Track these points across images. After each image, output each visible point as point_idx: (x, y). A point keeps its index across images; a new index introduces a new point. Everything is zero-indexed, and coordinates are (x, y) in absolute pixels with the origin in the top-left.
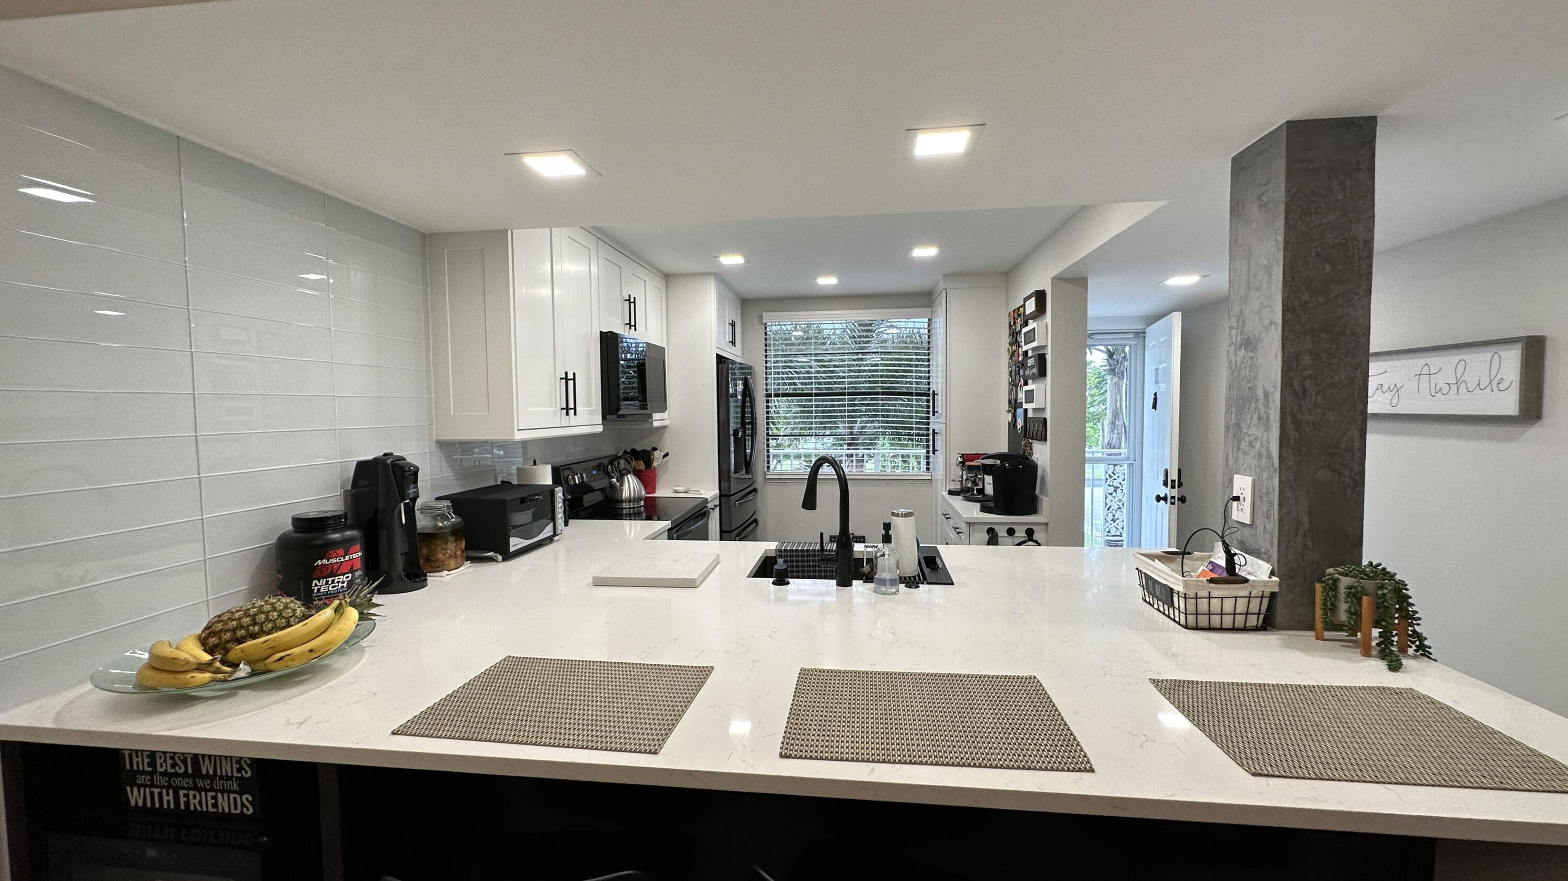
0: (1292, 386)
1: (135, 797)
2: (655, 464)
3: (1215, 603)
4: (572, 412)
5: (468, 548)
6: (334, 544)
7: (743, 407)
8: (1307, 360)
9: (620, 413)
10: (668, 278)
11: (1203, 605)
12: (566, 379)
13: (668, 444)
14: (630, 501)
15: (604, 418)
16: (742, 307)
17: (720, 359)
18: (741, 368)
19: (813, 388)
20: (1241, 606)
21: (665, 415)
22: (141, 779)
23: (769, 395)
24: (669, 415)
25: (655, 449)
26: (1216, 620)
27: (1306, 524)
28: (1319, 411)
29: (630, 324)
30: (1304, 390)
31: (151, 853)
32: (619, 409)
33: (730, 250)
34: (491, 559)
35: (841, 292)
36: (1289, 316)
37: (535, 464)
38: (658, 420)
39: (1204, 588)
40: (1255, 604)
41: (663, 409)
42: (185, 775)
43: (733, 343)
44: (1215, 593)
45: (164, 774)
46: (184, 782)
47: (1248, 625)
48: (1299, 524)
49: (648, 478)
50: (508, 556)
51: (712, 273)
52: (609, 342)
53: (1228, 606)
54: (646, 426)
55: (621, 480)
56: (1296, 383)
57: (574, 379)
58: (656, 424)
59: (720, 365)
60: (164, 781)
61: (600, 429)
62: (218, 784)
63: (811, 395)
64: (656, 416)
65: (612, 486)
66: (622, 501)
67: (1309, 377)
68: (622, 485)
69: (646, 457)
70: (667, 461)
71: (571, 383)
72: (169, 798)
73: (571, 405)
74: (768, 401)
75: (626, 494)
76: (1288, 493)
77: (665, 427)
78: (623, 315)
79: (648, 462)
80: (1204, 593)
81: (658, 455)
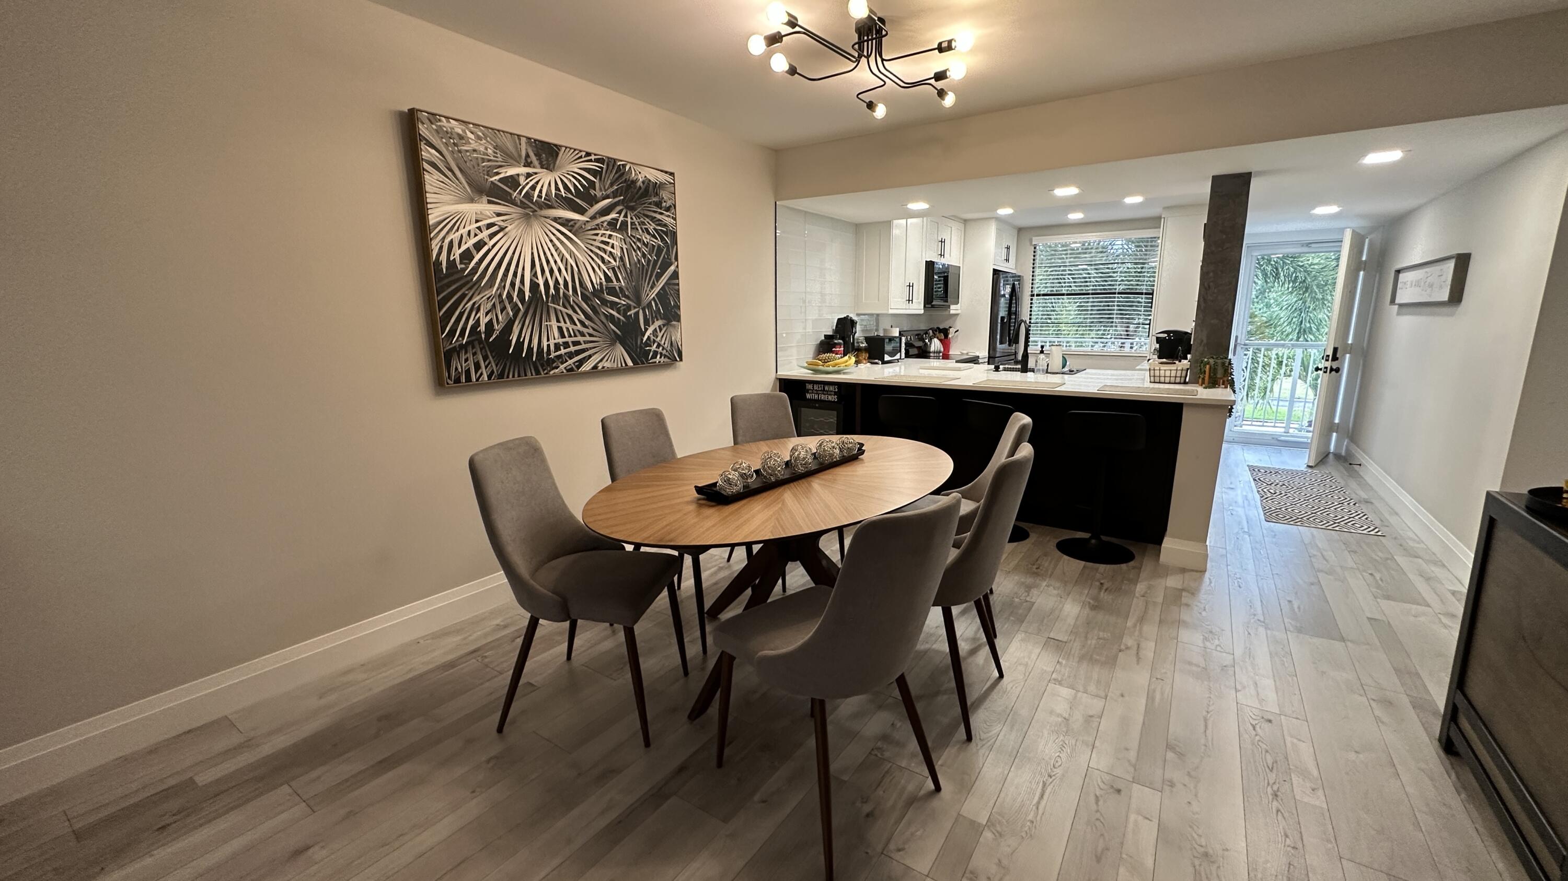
0: (1204, 285)
1: (808, 396)
2: (950, 336)
3: (1162, 372)
4: (911, 302)
5: (869, 358)
6: (836, 344)
7: (1011, 299)
8: (1211, 274)
9: (933, 303)
10: (965, 221)
11: (1157, 373)
12: (910, 286)
13: (958, 324)
14: (934, 353)
15: (924, 306)
16: (1018, 233)
17: (996, 272)
18: (1013, 277)
19: (1090, 289)
20: (1173, 373)
21: (958, 306)
22: (810, 391)
23: (1033, 295)
24: (961, 306)
25: (950, 327)
26: (1162, 379)
27: (1205, 341)
28: (1215, 295)
29: (941, 255)
30: (1209, 286)
31: (817, 405)
32: (932, 302)
33: (1003, 206)
34: (876, 363)
35: (1083, 221)
36: (1206, 257)
37: (892, 327)
38: (954, 309)
39: (1157, 366)
40: (1179, 372)
41: (957, 303)
42: (821, 390)
43: (1007, 260)
44: (1161, 368)
45: (816, 390)
46: (820, 392)
47: (1177, 381)
48: (1202, 341)
49: (946, 342)
50: (884, 362)
51: (993, 218)
52: (930, 265)
53: (1168, 373)
54: (947, 313)
55: (930, 340)
56: (1206, 284)
57: (913, 286)
58: (952, 312)
59: (995, 276)
60: (816, 392)
61: (922, 312)
62: (829, 393)
63: (1088, 294)
64: (952, 307)
65: (926, 344)
66: (930, 352)
67: (1212, 282)
68: (930, 344)
69: (945, 332)
70: (957, 336)
71: (911, 288)
72: (816, 396)
73: (911, 299)
74: (1032, 300)
75: (932, 349)
76: (1198, 328)
77: (957, 315)
78: (938, 250)
79: (946, 335)
80: (1157, 368)
81: (952, 331)
